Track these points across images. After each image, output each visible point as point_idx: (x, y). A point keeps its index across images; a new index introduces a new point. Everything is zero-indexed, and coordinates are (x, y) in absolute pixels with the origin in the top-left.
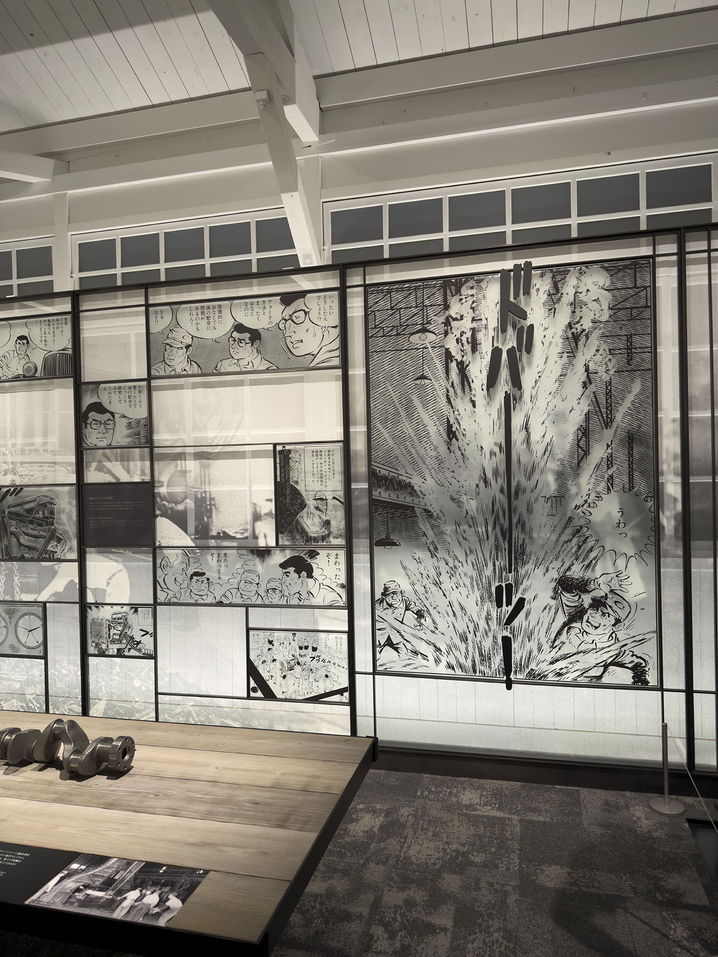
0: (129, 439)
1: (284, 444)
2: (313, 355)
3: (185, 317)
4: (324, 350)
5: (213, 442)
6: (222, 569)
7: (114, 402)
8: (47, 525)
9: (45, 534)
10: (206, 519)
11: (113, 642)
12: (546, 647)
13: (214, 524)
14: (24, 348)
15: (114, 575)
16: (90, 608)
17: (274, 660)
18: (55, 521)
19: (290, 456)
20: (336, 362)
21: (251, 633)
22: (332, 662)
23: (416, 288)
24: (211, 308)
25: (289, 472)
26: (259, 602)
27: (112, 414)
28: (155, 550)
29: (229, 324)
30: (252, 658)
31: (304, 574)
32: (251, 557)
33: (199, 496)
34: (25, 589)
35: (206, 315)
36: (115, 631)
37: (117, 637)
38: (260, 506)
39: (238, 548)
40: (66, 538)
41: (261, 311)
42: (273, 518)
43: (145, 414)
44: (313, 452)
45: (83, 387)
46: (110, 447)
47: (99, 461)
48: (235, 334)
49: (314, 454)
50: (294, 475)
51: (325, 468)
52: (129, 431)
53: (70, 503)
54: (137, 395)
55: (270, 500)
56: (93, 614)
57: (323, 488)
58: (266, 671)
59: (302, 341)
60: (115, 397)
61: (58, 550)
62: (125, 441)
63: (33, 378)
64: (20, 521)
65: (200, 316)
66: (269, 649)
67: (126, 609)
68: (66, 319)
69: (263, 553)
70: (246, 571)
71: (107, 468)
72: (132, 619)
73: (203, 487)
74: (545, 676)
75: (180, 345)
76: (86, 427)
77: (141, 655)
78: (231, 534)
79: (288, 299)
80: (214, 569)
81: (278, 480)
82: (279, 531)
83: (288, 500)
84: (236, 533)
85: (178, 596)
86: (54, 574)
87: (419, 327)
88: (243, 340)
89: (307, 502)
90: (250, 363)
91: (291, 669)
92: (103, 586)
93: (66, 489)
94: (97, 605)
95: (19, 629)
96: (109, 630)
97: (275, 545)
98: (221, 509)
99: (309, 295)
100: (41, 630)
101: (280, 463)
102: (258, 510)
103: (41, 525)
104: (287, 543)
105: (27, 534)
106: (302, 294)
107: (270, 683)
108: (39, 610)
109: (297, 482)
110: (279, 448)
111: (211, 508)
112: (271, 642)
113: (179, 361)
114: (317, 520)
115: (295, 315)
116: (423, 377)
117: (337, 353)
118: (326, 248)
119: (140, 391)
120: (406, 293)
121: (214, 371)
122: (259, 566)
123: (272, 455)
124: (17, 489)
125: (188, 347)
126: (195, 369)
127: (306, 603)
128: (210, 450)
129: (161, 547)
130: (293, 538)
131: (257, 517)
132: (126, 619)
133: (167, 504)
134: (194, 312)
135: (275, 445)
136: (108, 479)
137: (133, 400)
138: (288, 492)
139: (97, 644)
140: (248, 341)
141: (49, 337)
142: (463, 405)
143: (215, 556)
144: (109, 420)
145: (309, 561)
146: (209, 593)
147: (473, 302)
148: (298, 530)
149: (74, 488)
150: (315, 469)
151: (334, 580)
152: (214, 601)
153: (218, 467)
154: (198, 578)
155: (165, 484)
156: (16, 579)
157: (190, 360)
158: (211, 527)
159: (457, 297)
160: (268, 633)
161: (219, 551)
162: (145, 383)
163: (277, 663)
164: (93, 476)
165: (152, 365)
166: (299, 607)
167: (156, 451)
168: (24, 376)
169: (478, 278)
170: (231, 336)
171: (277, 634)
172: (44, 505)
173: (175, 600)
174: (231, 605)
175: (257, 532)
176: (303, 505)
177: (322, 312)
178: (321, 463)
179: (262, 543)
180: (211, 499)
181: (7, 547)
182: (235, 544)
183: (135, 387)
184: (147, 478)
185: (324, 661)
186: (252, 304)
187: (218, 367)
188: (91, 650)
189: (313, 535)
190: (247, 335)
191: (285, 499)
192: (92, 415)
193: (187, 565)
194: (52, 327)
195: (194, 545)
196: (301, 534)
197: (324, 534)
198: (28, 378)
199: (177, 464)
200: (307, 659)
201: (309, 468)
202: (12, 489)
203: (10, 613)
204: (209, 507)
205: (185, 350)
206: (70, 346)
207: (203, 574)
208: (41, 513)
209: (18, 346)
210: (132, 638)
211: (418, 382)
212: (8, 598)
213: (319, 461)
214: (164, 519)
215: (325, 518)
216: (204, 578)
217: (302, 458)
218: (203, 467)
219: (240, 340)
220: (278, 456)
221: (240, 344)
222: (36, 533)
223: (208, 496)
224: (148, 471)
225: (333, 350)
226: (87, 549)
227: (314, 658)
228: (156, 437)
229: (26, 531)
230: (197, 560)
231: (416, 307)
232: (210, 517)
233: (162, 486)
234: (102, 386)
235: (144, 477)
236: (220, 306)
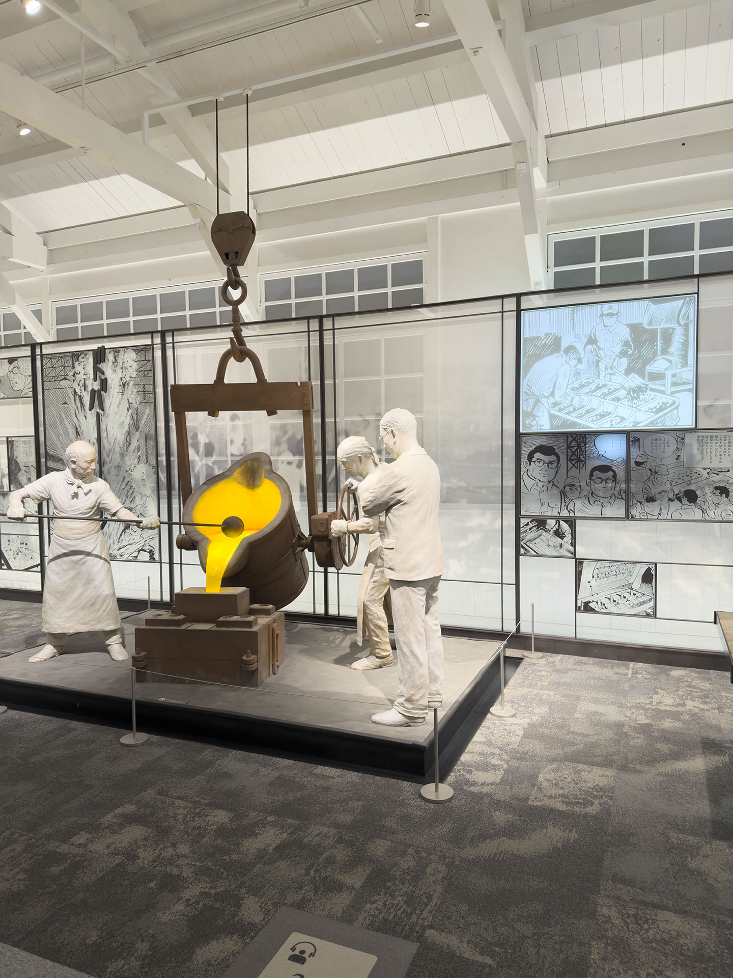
4: (26, 388)
12: (116, 542)
19: (14, 443)
20: (31, 394)
23: (62, 357)
50: (15, 454)
74: (116, 556)
87: (63, 377)
91: (17, 554)
109: (17, 458)
116: (65, 403)
117: (31, 390)
120: (57, 359)
142: (82, 418)
147: (84, 365)
159: (78, 362)
169: (84, 352)
211: (63, 405)
217: (19, 444)
231: (62, 367)
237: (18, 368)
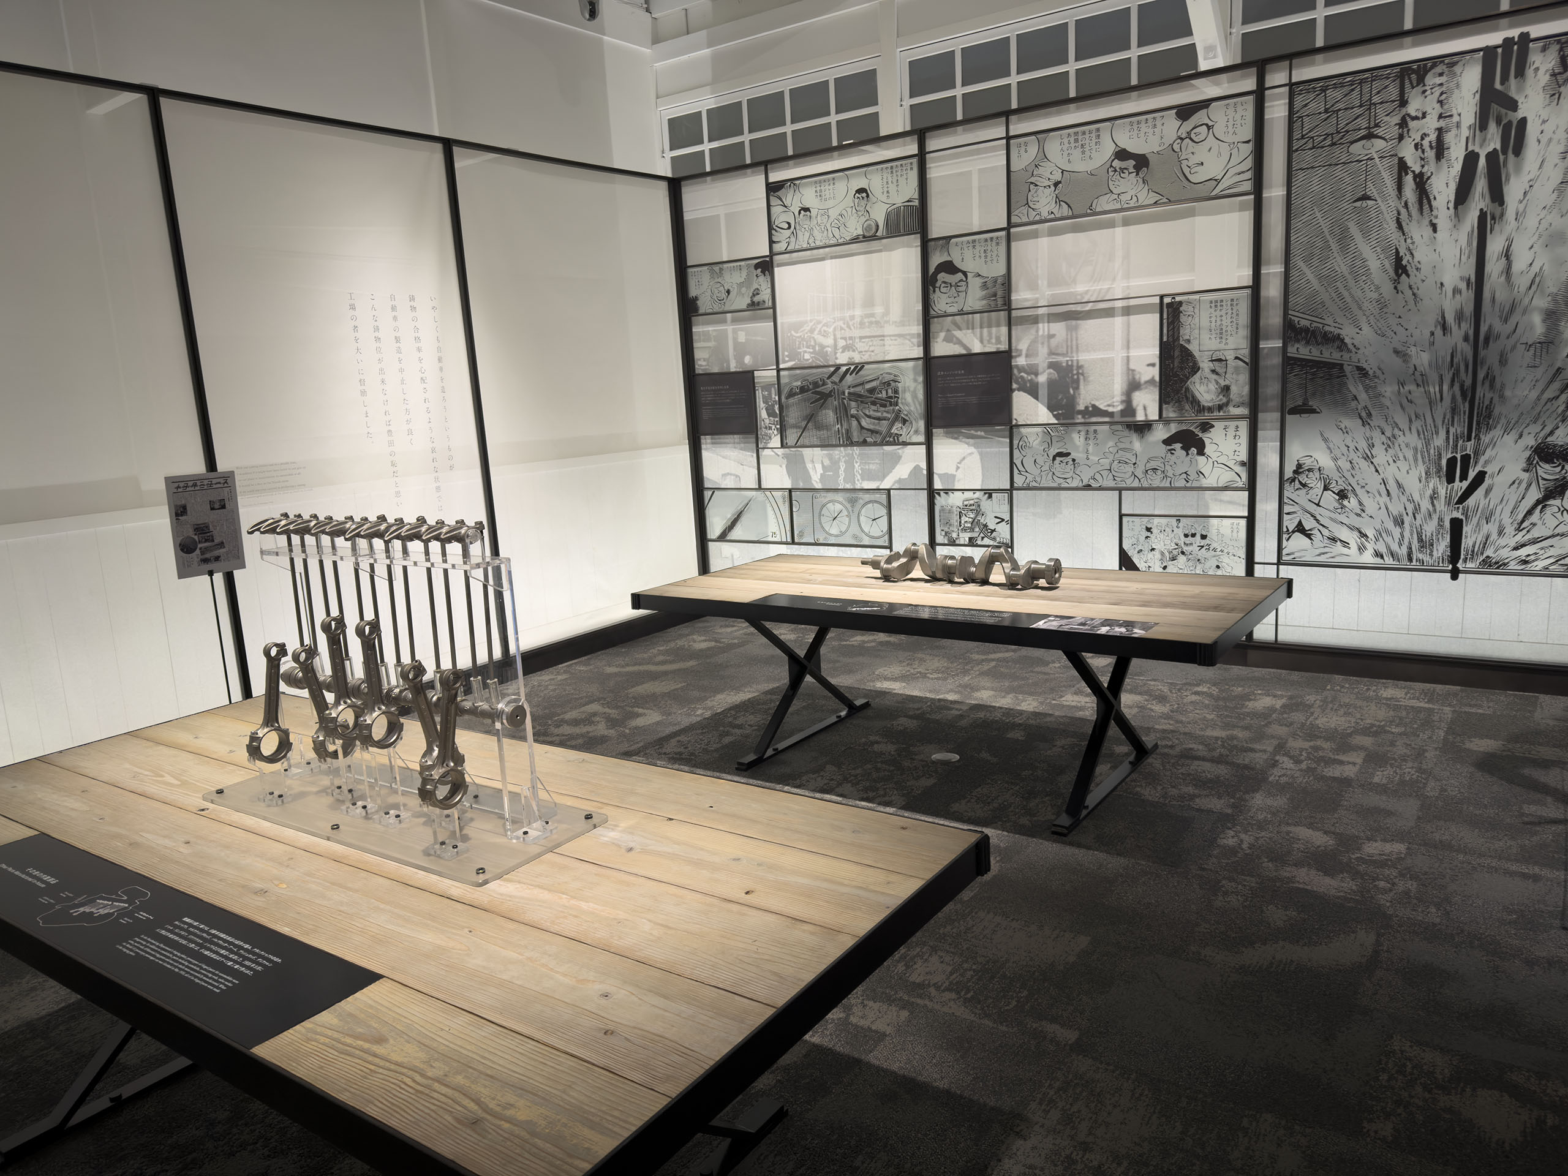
0: (984, 302)
1: (1173, 296)
2: (1216, 180)
3: (1054, 147)
4: (1231, 172)
5: (1083, 298)
6: (1091, 449)
7: (966, 258)
8: (891, 405)
9: (889, 416)
10: (1071, 391)
11: (965, 530)
12: (1510, 530)
13: (1082, 396)
14: (863, 203)
15: (964, 458)
16: (939, 494)
18: (900, 401)
19: (1181, 309)
20: (1248, 186)
21: (1125, 519)
22: (1226, 551)
23: (1361, 82)
24: (1087, 133)
25: (1179, 329)
26: (1136, 484)
27: (965, 274)
28: (1011, 429)
29: (1109, 150)
30: (1125, 547)
31: (1194, 450)
32: (1126, 432)
33: (1064, 364)
34: (867, 475)
35: (1080, 143)
36: (967, 519)
37: (969, 525)
38: (1140, 373)
39: (1111, 423)
40: (912, 419)
41: (1151, 131)
42: (1155, 386)
43: (1002, 271)
44: (1211, 302)
45: (932, 244)
46: (961, 313)
47: (948, 330)
48: (1117, 163)
49: (1213, 305)
50: (1185, 333)
51: (1226, 321)
52: (984, 292)
53: (915, 380)
54: (995, 248)
55: (1153, 365)
56: (940, 501)
57: (1222, 346)
59: (1202, 164)
60: (968, 253)
61: (904, 432)
62: (979, 305)
63: (874, 238)
64: (862, 402)
65: (1073, 145)
66: (1147, 537)
67: (978, 494)
68: (911, 163)
69: (1143, 428)
70: (1121, 449)
71: (957, 338)
72: (986, 505)
74: (1505, 564)
75: (1047, 183)
76: (934, 291)
77: (996, 544)
78: (1102, 407)
79: (1185, 112)
80: (1081, 449)
81: (1165, 339)
82: (1163, 401)
83: (1176, 363)
84: (1109, 406)
85: (1038, 479)
86: (896, 460)
87: (1363, 133)
88: (1126, 169)
89: (1201, 365)
90: (1135, 199)
91: (1174, 559)
92: (952, 470)
93: (911, 364)
94: (947, 491)
95: (862, 518)
96: (960, 518)
97: (1157, 418)
98: (1091, 378)
99: (1214, 104)
100: (885, 519)
101: (1168, 318)
102: (1137, 377)
103: (885, 406)
104: (1172, 415)
105: (869, 417)
106: (1205, 104)
108: (883, 498)
109: (1189, 341)
110: (1167, 300)
111: (1078, 378)
112: (1149, 530)
113: (1044, 202)
114: (1212, 387)
115: (1194, 131)
116: (1365, 197)
117: (1249, 175)
118: (1234, 31)
119: (998, 244)
120: (1346, 89)
121: (1089, 211)
122: (1137, 445)
123: (1158, 309)
124: (859, 367)
125: (1056, 184)
126: (1065, 211)
127: (1195, 484)
128: (1079, 308)
129: (1018, 426)
130: (1181, 409)
131: (1134, 386)
132: (979, 506)
133: (1025, 375)
134: (1066, 141)
135: (1162, 297)
136: (958, 350)
137: (989, 254)
138: (1177, 353)
139: (946, 533)
140: (1132, 170)
141: (892, 188)
142: (1418, 231)
143: (1083, 433)
144: (961, 280)
145: (1201, 435)
146: (1075, 476)
147: (1442, 94)
148: (1187, 398)
149: (920, 362)
150: (1213, 324)
151: (1231, 457)
152: (1080, 485)
153: (1089, 328)
154: (1062, 459)
155: (1024, 352)
156: (856, 466)
157: (1058, 200)
158: (1078, 400)
159: (1420, 89)
160: (1145, 519)
161: (1087, 428)
162: (1003, 233)
163: (1157, 554)
164: (941, 348)
165: (1012, 210)
166: (1186, 489)
167: (1014, 313)
168: (864, 237)
169: (1450, 61)
170: (1111, 166)
171: (1156, 520)
172: (888, 384)
173: (1034, 484)
174: (1100, 488)
175: (1135, 403)
176: (1195, 369)
177: (1230, 124)
178: (1221, 316)
179: (1140, 417)
180: (1079, 367)
181: (848, 431)
182: (1107, 419)
183: (992, 239)
184: (1003, 347)
185: (1215, 550)
186: (1139, 123)
187: (1094, 206)
188: (940, 538)
189: (1206, 405)
190: (1131, 163)
191: (1173, 362)
192: (942, 276)
193: (1050, 444)
194: (895, 175)
195: (1056, 422)
196: (1192, 404)
197: (1221, 403)
198: (869, 237)
199: (1038, 328)
200: (1194, 548)
201: (1205, 322)
202: (852, 367)
203: (853, 502)
204: (1075, 377)
205: (1053, 188)
206: (916, 196)
207: (1068, 454)
208: (884, 392)
209: (857, 201)
210: (986, 526)
211: (1358, 204)
212: (848, 486)
213: (1218, 313)
214: (1021, 393)
215: (1223, 383)
216: (1069, 459)
217: (1197, 311)
218: (1070, 329)
219: (1122, 170)
220: (1165, 310)
221: (1122, 175)
222: (879, 414)
223: (1075, 364)
224: (1004, 338)
225: (1243, 172)
226: (934, 430)
227: (1202, 547)
228: (1014, 297)
229: (867, 413)
230: (1061, 439)
231: (1361, 106)
232: (1077, 388)
233: (1019, 355)
234: (953, 240)
235: (999, 346)
236: (1098, 130)
237: (1209, 127)
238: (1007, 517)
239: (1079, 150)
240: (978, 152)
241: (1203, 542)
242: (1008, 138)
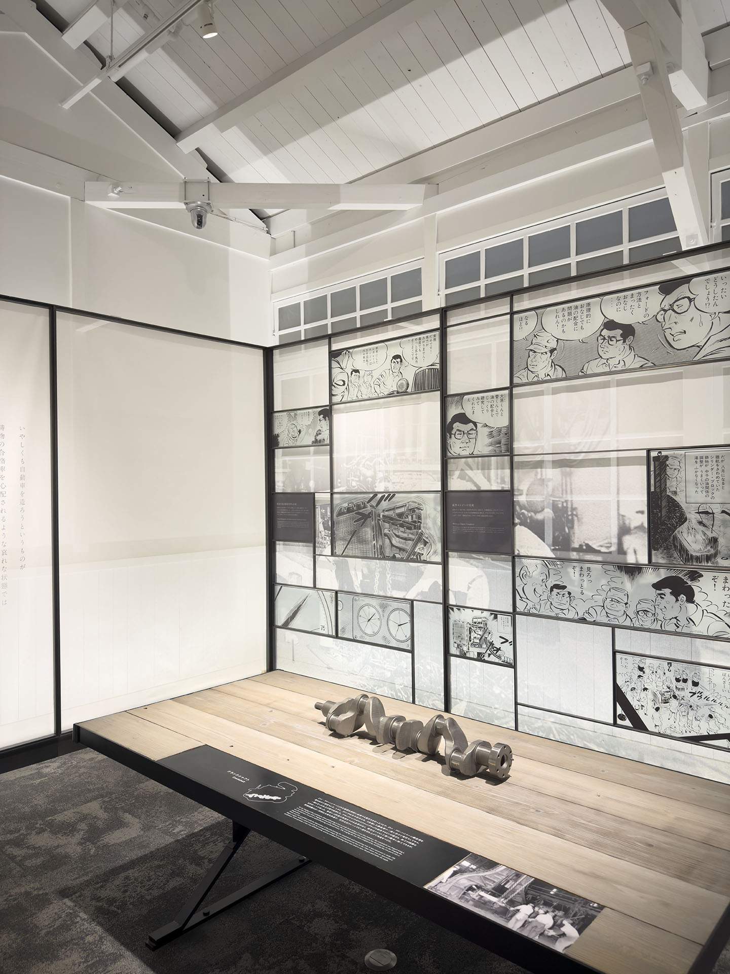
0: (491, 448)
1: (660, 450)
2: (698, 347)
3: (550, 319)
5: (576, 448)
6: (585, 584)
7: (477, 412)
8: (415, 529)
9: (413, 537)
10: (567, 530)
11: (474, 645)
13: (576, 535)
14: (398, 366)
15: (474, 580)
16: (453, 609)
17: (645, 689)
18: (422, 525)
21: (618, 656)
22: (718, 701)
24: (579, 307)
25: (665, 481)
26: (628, 623)
27: (475, 424)
28: (514, 558)
29: (598, 321)
30: (619, 682)
31: (683, 597)
32: (618, 573)
33: (560, 506)
34: (396, 586)
35: (573, 316)
36: (476, 635)
37: (478, 641)
38: (629, 519)
39: (603, 563)
40: (431, 542)
41: (636, 304)
42: (645, 532)
43: (506, 423)
44: (697, 458)
45: (449, 399)
46: (472, 456)
47: (462, 470)
48: (606, 333)
49: (698, 461)
51: (712, 476)
52: (491, 440)
53: (435, 509)
54: (499, 403)
55: (642, 512)
56: (454, 616)
57: (709, 499)
58: (635, 700)
59: (685, 332)
60: (478, 408)
61: (425, 552)
62: (487, 450)
63: (405, 393)
64: (393, 524)
65: (567, 317)
66: (639, 676)
67: (486, 614)
68: (435, 336)
69: (633, 570)
70: (613, 588)
71: (469, 476)
72: (492, 624)
73: (564, 496)
75: (545, 350)
76: (450, 437)
77: (500, 662)
78: (595, 547)
79: (667, 287)
80: (576, 584)
81: (652, 489)
82: (652, 546)
83: (664, 512)
84: (601, 546)
85: (538, 607)
86: (420, 574)
88: (614, 337)
89: (688, 516)
90: (622, 362)
92: (464, 590)
93: (432, 495)
94: (459, 607)
95: (390, 623)
96: (470, 633)
97: (647, 562)
98: (584, 520)
99: (695, 280)
100: (409, 625)
101: (655, 471)
102: (627, 522)
103: (410, 528)
104: (661, 561)
105: (398, 536)
106: (687, 279)
107: (641, 713)
108: (407, 607)
110: (654, 454)
111: (572, 518)
112: (641, 669)
113: (542, 366)
114: (700, 537)
115: (677, 303)
118: (714, 224)
119: (502, 400)
121: (580, 374)
122: (627, 584)
123: (645, 461)
124: (391, 496)
125: (552, 351)
126: (560, 373)
127: (685, 630)
128: (572, 457)
129: (520, 556)
130: (670, 556)
131: (624, 530)
132: (486, 624)
133: (526, 512)
134: (561, 314)
135: (649, 451)
136: (469, 487)
137: (495, 409)
138: (664, 503)
139: (458, 645)
140: (619, 338)
141: (420, 355)
143: (577, 569)
144: (472, 429)
145: (690, 583)
146: (570, 608)
148: (675, 547)
149: (439, 495)
150: (699, 478)
151: (721, 607)
152: (576, 617)
153: (581, 475)
154: (559, 591)
155: (525, 492)
156: (388, 576)
157: (554, 364)
158: (573, 539)
160: (638, 659)
161: (581, 565)
162: (507, 392)
163: (649, 694)
164: (455, 484)
165: (514, 373)
166: (676, 634)
167: (516, 459)
168: (398, 392)
170: (601, 335)
171: (649, 661)
172: (413, 510)
173: (533, 611)
174: (595, 623)
175: (625, 547)
176: (683, 519)
177: (711, 297)
178: (707, 471)
179: (631, 559)
180: (573, 509)
181: (381, 547)
182: (599, 558)
183: (497, 396)
184: (507, 487)
185: (707, 698)
186: (625, 297)
187: (585, 369)
188: (453, 650)
189: (694, 554)
190: (619, 332)
191: (661, 511)
192: (457, 425)
193: (548, 576)
194: (422, 344)
195: (554, 556)
196: (680, 552)
197: (709, 554)
198: (401, 393)
199: (537, 473)
200: (686, 694)
201: (691, 476)
202: (386, 495)
203: (384, 607)
204: (570, 517)
205: (549, 354)
206: (438, 361)
207: (564, 587)
208: (410, 517)
209: (393, 364)
210: (492, 644)
212: (381, 593)
213: (704, 468)
214: (523, 527)
215: (710, 535)
216: (565, 591)
218: (564, 475)
219: (610, 338)
220: (652, 463)
221: (610, 342)
222: (405, 535)
223: (569, 506)
224: (508, 479)
225: (725, 339)
226: (450, 553)
227: (694, 694)
228: (516, 445)
229: (397, 534)
230: (558, 573)
232: (572, 527)
233: (521, 495)
234: (466, 397)
235: (503, 485)
236: (589, 304)
238: (511, 639)
239: (572, 322)
240: (488, 326)
241: (695, 689)
242: (512, 313)
